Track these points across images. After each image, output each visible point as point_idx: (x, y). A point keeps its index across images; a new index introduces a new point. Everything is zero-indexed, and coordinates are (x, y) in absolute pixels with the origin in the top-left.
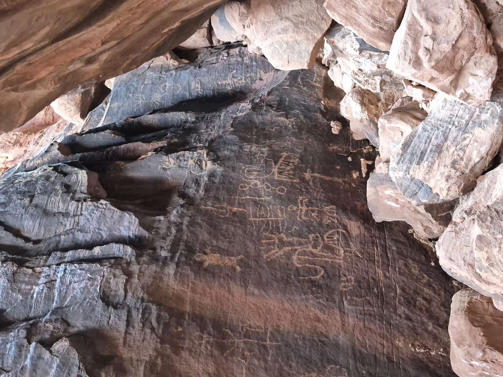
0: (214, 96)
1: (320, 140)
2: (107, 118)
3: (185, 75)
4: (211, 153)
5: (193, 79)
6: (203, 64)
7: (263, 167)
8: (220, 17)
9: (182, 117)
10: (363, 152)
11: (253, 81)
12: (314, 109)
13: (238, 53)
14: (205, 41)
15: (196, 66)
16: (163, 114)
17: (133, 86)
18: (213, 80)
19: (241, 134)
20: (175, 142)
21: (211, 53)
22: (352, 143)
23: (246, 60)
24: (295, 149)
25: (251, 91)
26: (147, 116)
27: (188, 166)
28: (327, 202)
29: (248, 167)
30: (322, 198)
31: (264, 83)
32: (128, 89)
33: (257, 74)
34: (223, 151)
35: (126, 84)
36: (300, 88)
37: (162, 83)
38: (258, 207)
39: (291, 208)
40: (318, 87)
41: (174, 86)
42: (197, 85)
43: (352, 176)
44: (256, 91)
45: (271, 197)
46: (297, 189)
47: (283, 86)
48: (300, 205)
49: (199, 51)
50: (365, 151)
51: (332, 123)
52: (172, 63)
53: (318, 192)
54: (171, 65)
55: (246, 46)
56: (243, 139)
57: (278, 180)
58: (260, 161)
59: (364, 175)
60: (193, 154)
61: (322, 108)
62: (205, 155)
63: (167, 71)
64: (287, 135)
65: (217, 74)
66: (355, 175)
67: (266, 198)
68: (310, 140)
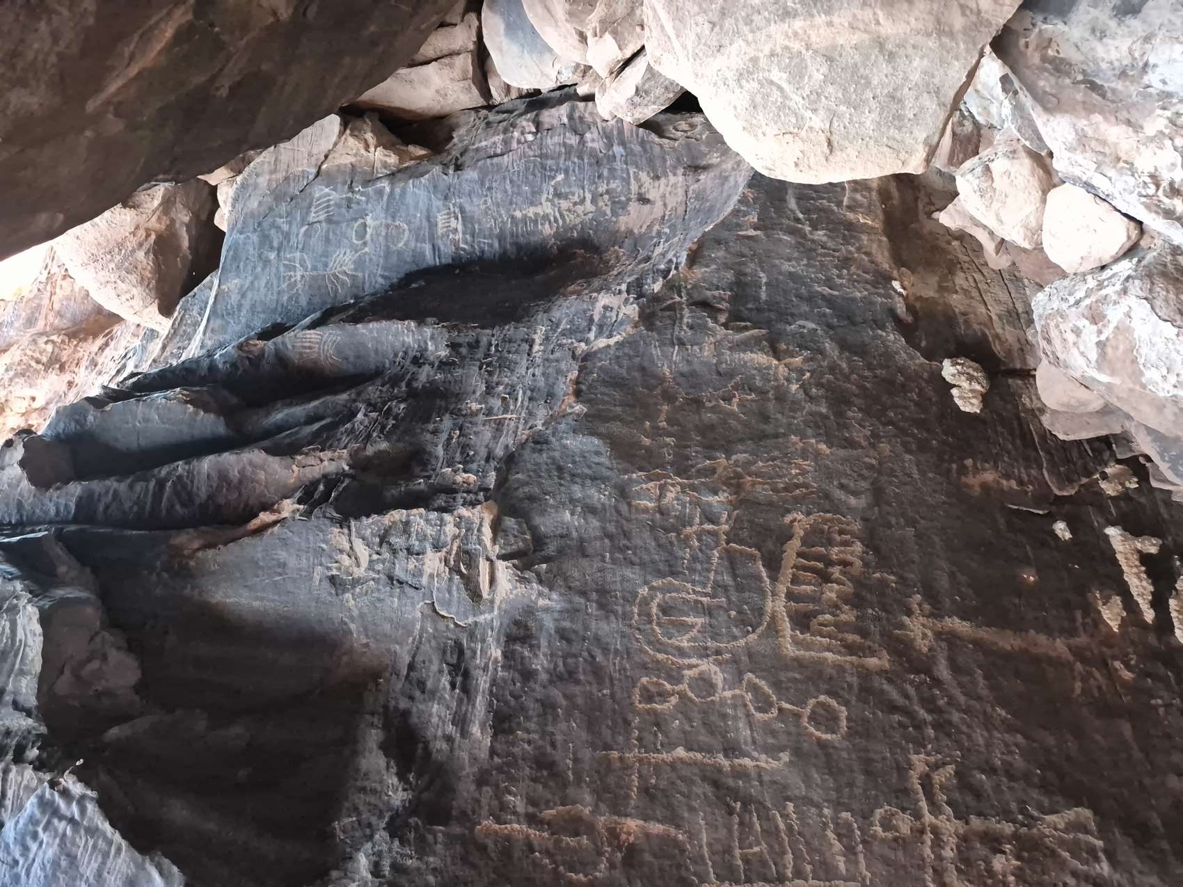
0: (504, 256)
1: (923, 447)
2: (211, 326)
3: (417, 192)
4: (510, 522)
5: (440, 203)
6: (466, 159)
7: (725, 588)
8: (505, 15)
9: (409, 340)
10: (1100, 493)
11: (619, 206)
12: (869, 315)
13: (565, 120)
14: (469, 90)
15: (446, 166)
16: (349, 327)
17: (278, 228)
18: (498, 205)
19: (616, 428)
20: (379, 454)
21: (488, 124)
22: (1048, 452)
23: (593, 140)
24: (839, 494)
25: (616, 238)
26: (300, 335)
27: (424, 581)
28: (1044, 787)
29: (663, 590)
30: (1018, 761)
31: (658, 210)
32: (265, 239)
33: (629, 184)
34: (556, 508)
35: (260, 224)
36: (804, 236)
37: (356, 220)
38: (731, 812)
39: (887, 824)
40: (865, 229)
41: (387, 226)
42: (453, 223)
43: (1098, 621)
44: (637, 242)
45: (785, 757)
46: (893, 708)
47: (739, 226)
48: (923, 804)
49: (454, 120)
50: (1109, 489)
51: (949, 370)
52: (382, 158)
53: (988, 723)
54: (378, 164)
55: (590, 98)
56: (626, 453)
57: (799, 663)
58: (709, 558)
59: (1149, 615)
60: (442, 523)
61: (901, 308)
62: (487, 533)
63: (367, 182)
64: (791, 429)
65: (508, 187)
66: (1111, 615)
67: (766, 762)
68: (885, 447)
